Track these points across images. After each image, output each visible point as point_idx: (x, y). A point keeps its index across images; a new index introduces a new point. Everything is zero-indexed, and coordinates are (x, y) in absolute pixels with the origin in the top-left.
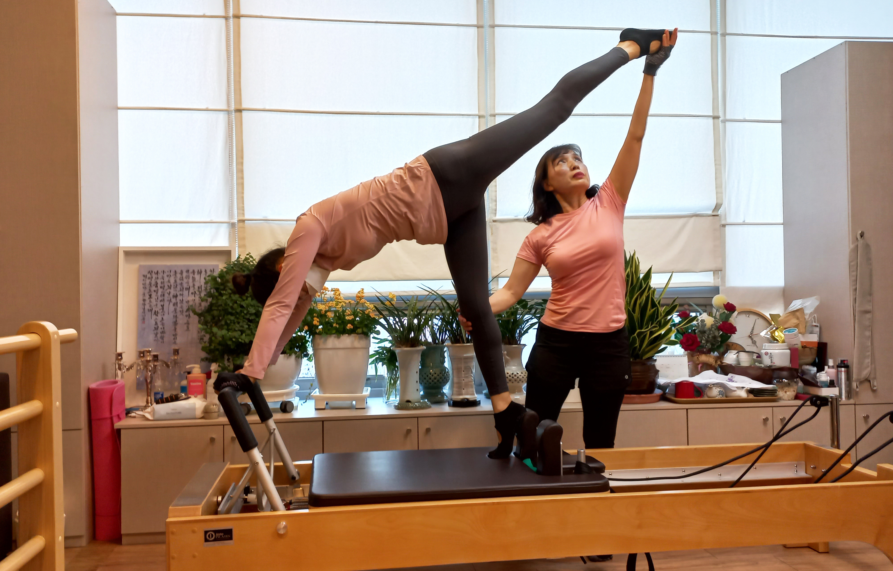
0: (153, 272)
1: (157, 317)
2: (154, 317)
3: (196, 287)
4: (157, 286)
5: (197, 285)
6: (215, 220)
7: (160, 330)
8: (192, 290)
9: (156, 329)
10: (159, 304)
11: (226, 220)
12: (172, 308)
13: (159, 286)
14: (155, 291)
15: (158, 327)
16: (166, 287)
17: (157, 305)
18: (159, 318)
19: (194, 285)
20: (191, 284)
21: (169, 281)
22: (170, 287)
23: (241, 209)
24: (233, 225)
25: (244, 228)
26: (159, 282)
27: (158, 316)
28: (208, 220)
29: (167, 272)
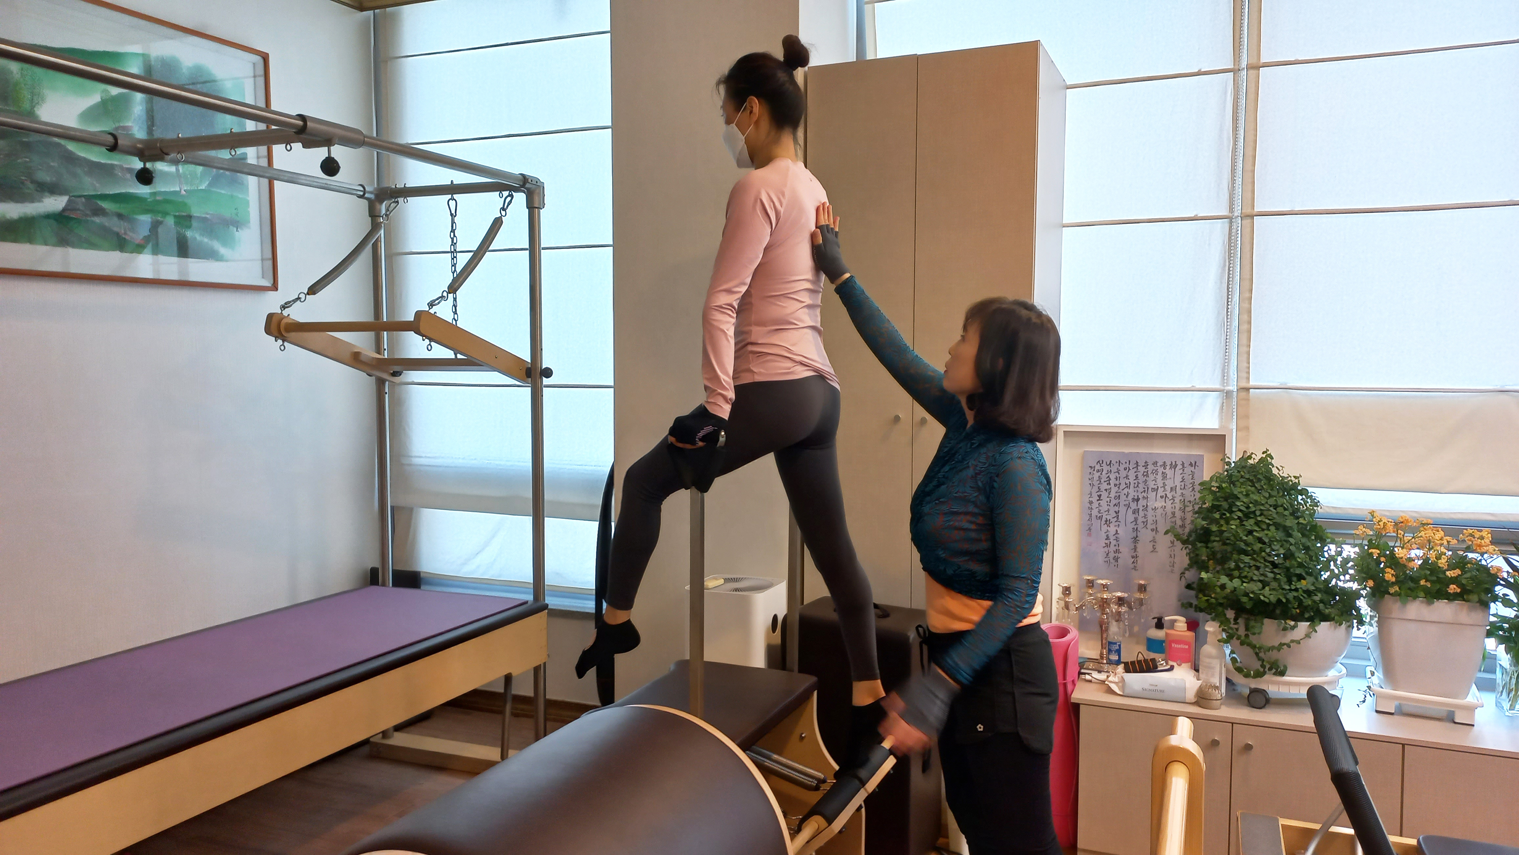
0: (1104, 462)
1: (1108, 528)
2: (1105, 528)
3: (1168, 488)
4: (1109, 484)
5: (1169, 484)
6: (1198, 386)
7: (1112, 548)
8: (1161, 492)
9: (1107, 545)
10: (1113, 509)
11: (1217, 386)
12: (1131, 517)
13: (1113, 482)
14: (1106, 490)
15: (1110, 542)
16: (1123, 486)
17: (1108, 511)
18: (1112, 529)
19: (1164, 485)
20: (1160, 484)
21: (1127, 477)
22: (1128, 486)
23: (1244, 370)
24: (1228, 394)
25: (1248, 400)
26: (1113, 476)
27: (1110, 527)
28: (1189, 386)
29: (1124, 463)
